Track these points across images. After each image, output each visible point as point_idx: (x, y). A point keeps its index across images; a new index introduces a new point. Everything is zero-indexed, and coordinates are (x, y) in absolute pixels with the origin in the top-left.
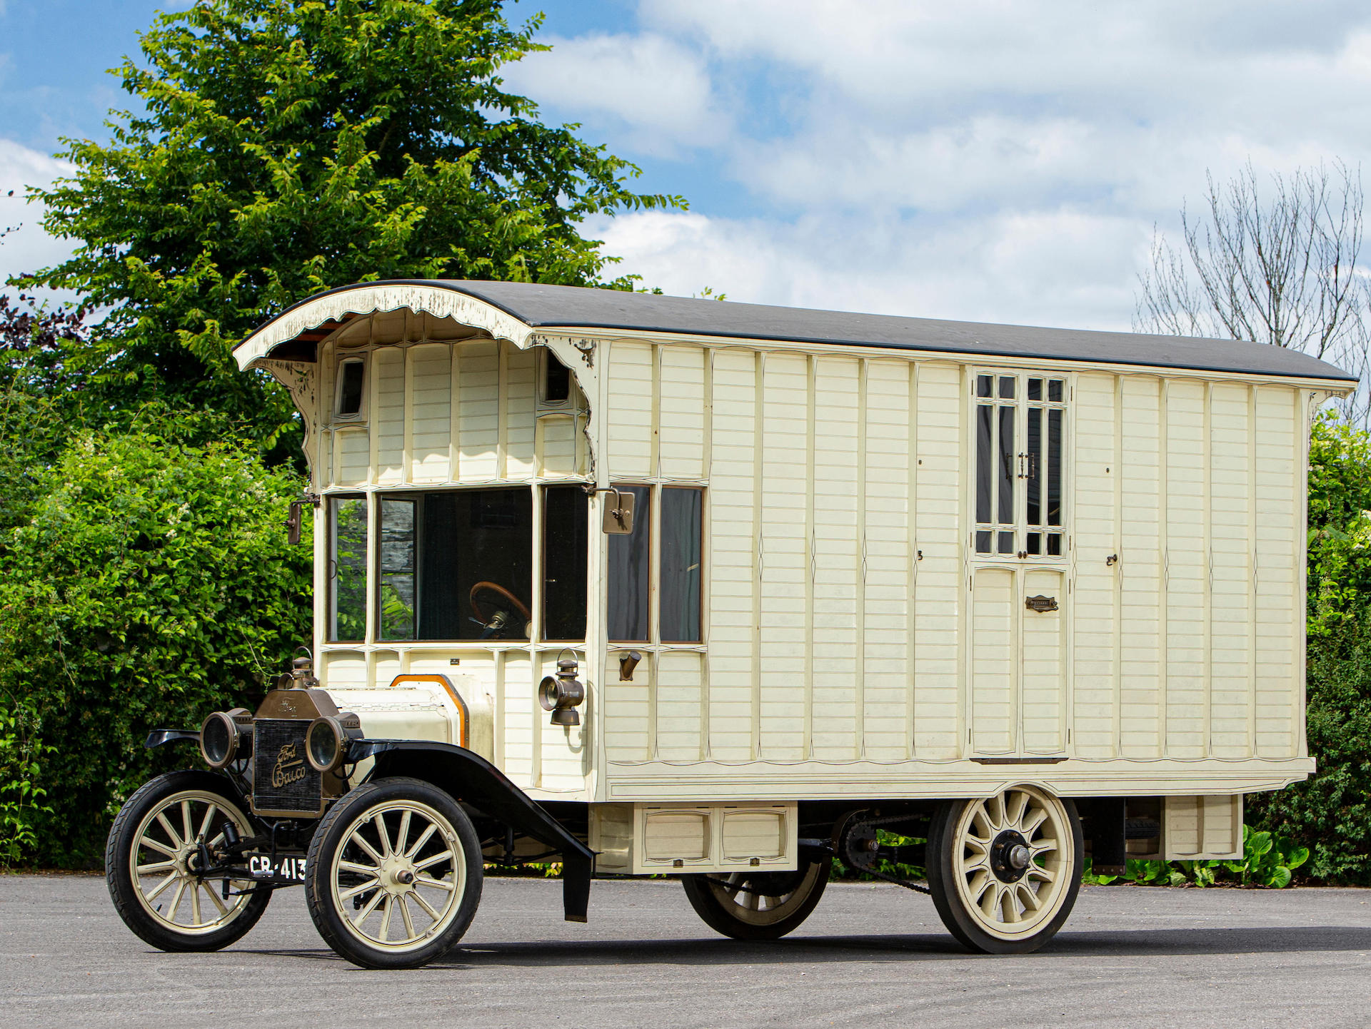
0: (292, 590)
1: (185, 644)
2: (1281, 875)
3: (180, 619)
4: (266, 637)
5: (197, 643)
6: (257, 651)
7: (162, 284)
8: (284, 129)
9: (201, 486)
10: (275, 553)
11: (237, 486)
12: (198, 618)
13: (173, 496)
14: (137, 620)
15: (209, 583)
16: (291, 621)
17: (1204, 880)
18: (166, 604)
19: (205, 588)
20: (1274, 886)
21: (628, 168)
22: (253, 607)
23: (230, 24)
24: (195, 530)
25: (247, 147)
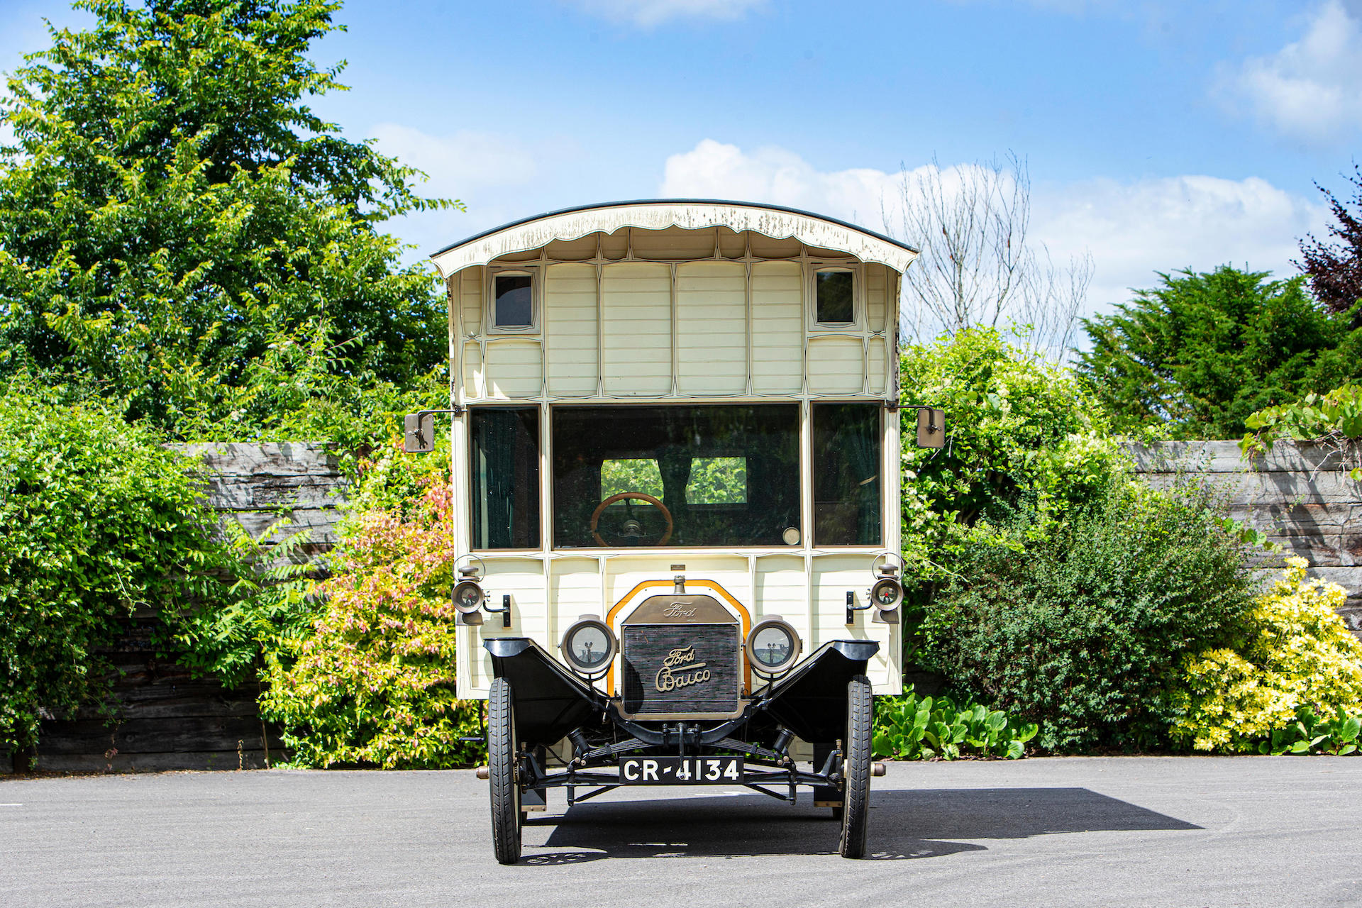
0: (154, 527)
1: (62, 575)
2: (1015, 748)
3: (57, 554)
4: (132, 568)
5: (72, 574)
6: (125, 580)
7: (29, 276)
8: (131, 147)
9: (72, 439)
10: (138, 495)
11: (104, 438)
12: (73, 552)
13: (47, 448)
14: (20, 555)
15: (82, 521)
16: (154, 554)
17: (950, 755)
18: (45, 540)
19: (78, 526)
20: (1010, 758)
21: (418, 174)
22: (120, 542)
23: (83, 61)
24: (68, 476)
25: (101, 159)
